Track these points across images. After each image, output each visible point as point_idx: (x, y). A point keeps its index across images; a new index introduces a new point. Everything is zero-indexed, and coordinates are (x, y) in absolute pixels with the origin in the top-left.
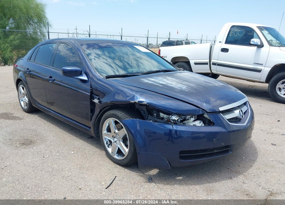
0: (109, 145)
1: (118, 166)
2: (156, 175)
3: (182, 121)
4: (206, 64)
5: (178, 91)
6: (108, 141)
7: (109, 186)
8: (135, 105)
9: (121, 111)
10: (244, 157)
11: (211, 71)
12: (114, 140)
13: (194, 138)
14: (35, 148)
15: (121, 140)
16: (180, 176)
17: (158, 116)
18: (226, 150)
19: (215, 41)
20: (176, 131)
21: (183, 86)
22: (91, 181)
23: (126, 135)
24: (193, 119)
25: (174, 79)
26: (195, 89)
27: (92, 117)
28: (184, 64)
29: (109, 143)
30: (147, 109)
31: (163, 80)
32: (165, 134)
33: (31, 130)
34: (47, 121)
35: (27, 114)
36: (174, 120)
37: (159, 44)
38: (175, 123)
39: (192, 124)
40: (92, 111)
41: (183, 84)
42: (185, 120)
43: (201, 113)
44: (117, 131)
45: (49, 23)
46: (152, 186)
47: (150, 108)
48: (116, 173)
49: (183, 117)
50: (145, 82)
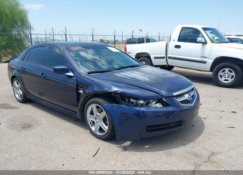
0: (92, 124)
1: (100, 140)
2: (129, 145)
3: (146, 104)
4: (164, 58)
5: (143, 82)
6: (92, 122)
7: (95, 155)
8: (111, 93)
9: (101, 98)
10: (193, 129)
11: (167, 63)
12: (96, 121)
13: (156, 117)
14: (33, 130)
15: (102, 120)
16: (147, 145)
17: (129, 101)
18: (180, 124)
19: (170, 37)
20: (143, 111)
21: (146, 78)
22: (81, 152)
23: (105, 116)
24: (154, 102)
25: (139, 73)
26: (155, 80)
27: (78, 104)
28: (146, 58)
29: (92, 123)
30: (121, 96)
31: (131, 74)
32: (135, 114)
33: (28, 116)
34: (39, 109)
35: (21, 104)
36: (141, 104)
37: (124, 41)
38: (142, 105)
39: (154, 106)
40: (78, 100)
41: (146, 77)
42: (149, 103)
43: (160, 97)
44: (98, 114)
45: (31, 26)
46: (127, 153)
47: (123, 96)
48: (99, 145)
49: (147, 101)
50: (118, 76)
